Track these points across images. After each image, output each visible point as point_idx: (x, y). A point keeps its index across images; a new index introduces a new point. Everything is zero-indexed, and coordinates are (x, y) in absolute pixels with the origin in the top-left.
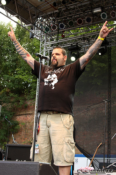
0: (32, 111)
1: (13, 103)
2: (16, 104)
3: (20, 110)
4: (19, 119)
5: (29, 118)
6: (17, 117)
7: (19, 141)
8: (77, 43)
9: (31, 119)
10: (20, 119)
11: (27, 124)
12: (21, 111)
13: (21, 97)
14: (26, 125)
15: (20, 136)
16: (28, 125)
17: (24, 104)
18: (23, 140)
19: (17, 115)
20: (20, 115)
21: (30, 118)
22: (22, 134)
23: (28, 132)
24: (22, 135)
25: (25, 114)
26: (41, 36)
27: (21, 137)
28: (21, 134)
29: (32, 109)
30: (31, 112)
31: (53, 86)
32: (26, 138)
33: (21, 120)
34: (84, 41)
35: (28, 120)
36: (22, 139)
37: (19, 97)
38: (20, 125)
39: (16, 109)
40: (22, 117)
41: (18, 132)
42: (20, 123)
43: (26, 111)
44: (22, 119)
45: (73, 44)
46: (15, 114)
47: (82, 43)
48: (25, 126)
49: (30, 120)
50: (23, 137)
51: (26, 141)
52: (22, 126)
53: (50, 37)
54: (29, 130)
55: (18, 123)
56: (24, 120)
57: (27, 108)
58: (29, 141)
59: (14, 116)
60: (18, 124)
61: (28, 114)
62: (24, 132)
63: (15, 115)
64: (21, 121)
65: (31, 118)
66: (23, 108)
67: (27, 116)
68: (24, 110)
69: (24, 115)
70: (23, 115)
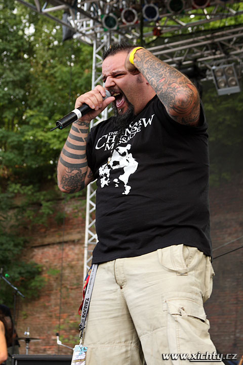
0: (79, 232)
1: (22, 209)
2: (29, 213)
3: (43, 230)
4: (41, 259)
5: (70, 253)
6: (34, 253)
7: (44, 324)
8: (195, 60)
9: (76, 257)
10: (44, 257)
11: (67, 272)
12: (45, 232)
13: (44, 192)
14: (62, 275)
15: (45, 307)
16: (68, 276)
17: (55, 211)
18: (54, 320)
19: (35, 247)
20: (43, 246)
21: (73, 255)
22: (53, 302)
23: (68, 296)
24: (51, 305)
25: (60, 243)
26: (94, 35)
27: (48, 310)
28: (49, 301)
29: (78, 227)
30: (75, 236)
31: (125, 186)
32: (66, 315)
33: (47, 260)
34: (214, 54)
35: (69, 259)
36: (51, 316)
37: (38, 194)
38: (45, 276)
39: (30, 227)
40: (50, 252)
41: (39, 297)
42: (44, 268)
43: (62, 233)
44: (52, 258)
45: (185, 61)
46: (28, 242)
47: (210, 57)
48: (60, 278)
49: (73, 260)
50: (55, 311)
51: (66, 322)
52: (52, 279)
53: (120, 36)
54: (73, 291)
55: (40, 270)
56: (56, 261)
57: (62, 224)
58: (72, 322)
59: (25, 249)
60: (39, 273)
61: (66, 242)
62: (59, 296)
63: (28, 246)
64: (47, 262)
65: (76, 254)
66: (51, 225)
67: (63, 250)
68: (55, 231)
69: (55, 246)
70: (53, 244)
